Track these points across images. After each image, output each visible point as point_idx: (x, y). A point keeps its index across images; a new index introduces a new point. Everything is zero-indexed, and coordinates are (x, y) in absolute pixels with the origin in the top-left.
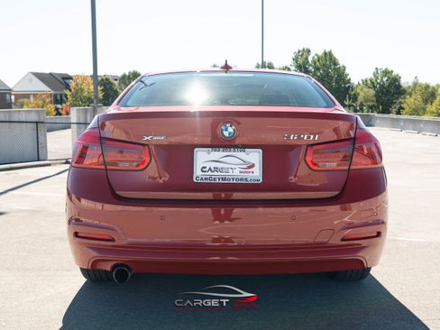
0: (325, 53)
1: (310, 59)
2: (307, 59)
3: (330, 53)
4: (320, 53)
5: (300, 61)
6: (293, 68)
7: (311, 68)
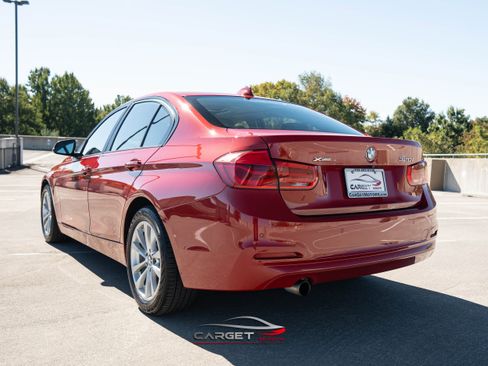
0: (67, 76)
1: (50, 80)
2: (46, 79)
3: (72, 75)
4: (61, 74)
5: (38, 81)
6: (29, 88)
7: (50, 89)
